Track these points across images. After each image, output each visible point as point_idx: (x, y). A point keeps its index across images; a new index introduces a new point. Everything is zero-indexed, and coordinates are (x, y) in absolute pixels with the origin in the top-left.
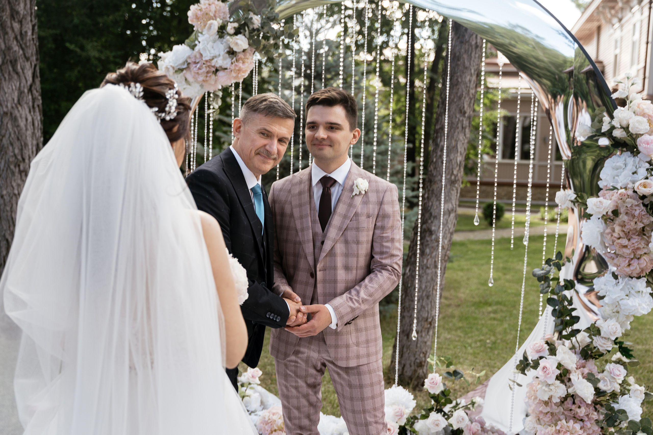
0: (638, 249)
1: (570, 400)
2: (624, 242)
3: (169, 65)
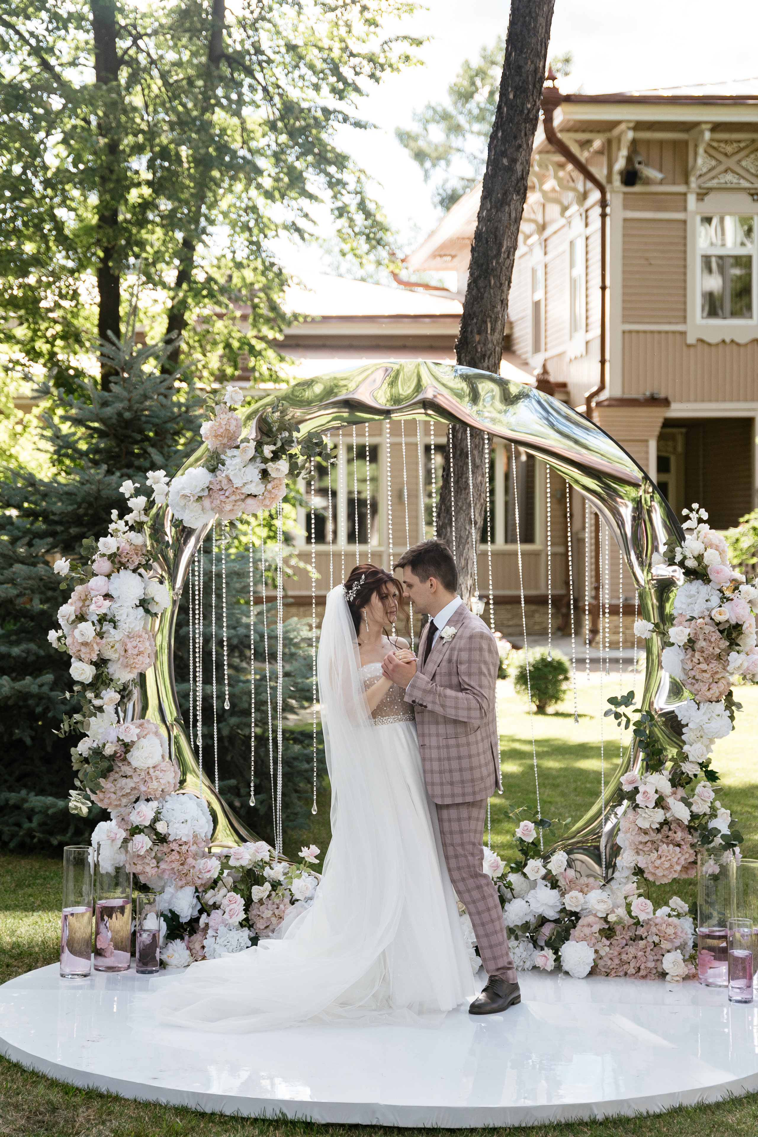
0: (717, 673)
1: (666, 828)
2: (704, 666)
3: (187, 492)
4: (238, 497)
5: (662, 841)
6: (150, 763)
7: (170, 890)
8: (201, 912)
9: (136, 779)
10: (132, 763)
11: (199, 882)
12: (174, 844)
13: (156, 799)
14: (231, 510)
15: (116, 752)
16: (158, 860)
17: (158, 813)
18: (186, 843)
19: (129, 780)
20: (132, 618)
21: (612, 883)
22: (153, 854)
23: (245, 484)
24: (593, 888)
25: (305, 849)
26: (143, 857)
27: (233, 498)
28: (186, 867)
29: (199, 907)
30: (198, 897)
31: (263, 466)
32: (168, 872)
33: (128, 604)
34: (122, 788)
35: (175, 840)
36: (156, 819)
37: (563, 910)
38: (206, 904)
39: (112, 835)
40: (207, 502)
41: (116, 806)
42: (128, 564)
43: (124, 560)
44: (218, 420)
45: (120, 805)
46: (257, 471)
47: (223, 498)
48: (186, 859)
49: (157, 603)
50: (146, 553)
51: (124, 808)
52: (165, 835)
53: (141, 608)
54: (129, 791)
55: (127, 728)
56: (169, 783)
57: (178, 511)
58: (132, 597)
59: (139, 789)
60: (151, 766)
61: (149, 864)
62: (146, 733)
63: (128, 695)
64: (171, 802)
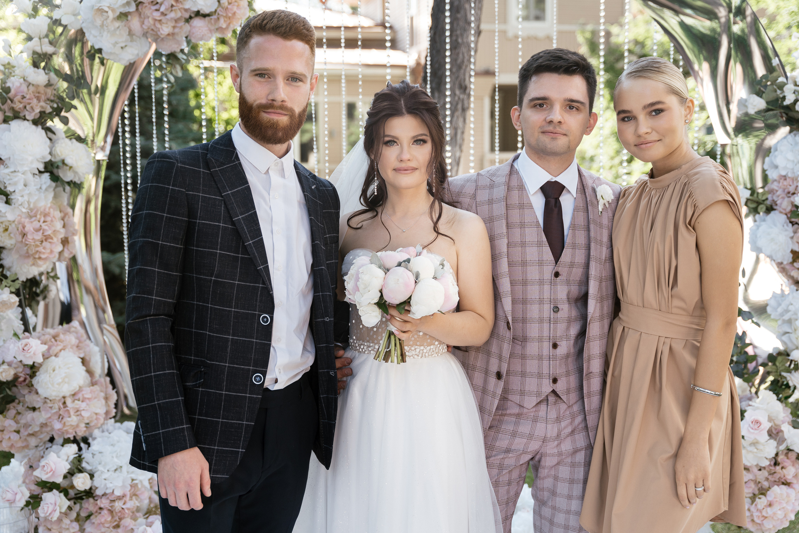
3: (105, 5)
4: (179, 14)
5: (767, 479)
6: (66, 390)
9: (46, 414)
10: (40, 391)
12: (104, 500)
13: (76, 439)
14: (171, 35)
15: (16, 377)
16: (83, 522)
17: (79, 459)
18: (120, 498)
19: (37, 413)
20: (32, 188)
22: (74, 515)
26: (60, 520)
27: (172, 15)
33: (26, 168)
34: (27, 426)
35: (104, 495)
36: (75, 471)
39: (9, 496)
40: (135, 23)
41: (23, 447)
42: (27, 113)
43: (18, 106)
45: (27, 447)
47: (157, 15)
48: (121, 519)
49: (71, 167)
50: (52, 98)
51: (33, 451)
52: (91, 489)
53: (47, 175)
54: (37, 429)
55: (26, 345)
56: (96, 414)
57: (95, 37)
58: (30, 158)
59: (51, 426)
60: (67, 394)
61: (68, 529)
62: (59, 348)
63: (42, 292)
64: (99, 440)
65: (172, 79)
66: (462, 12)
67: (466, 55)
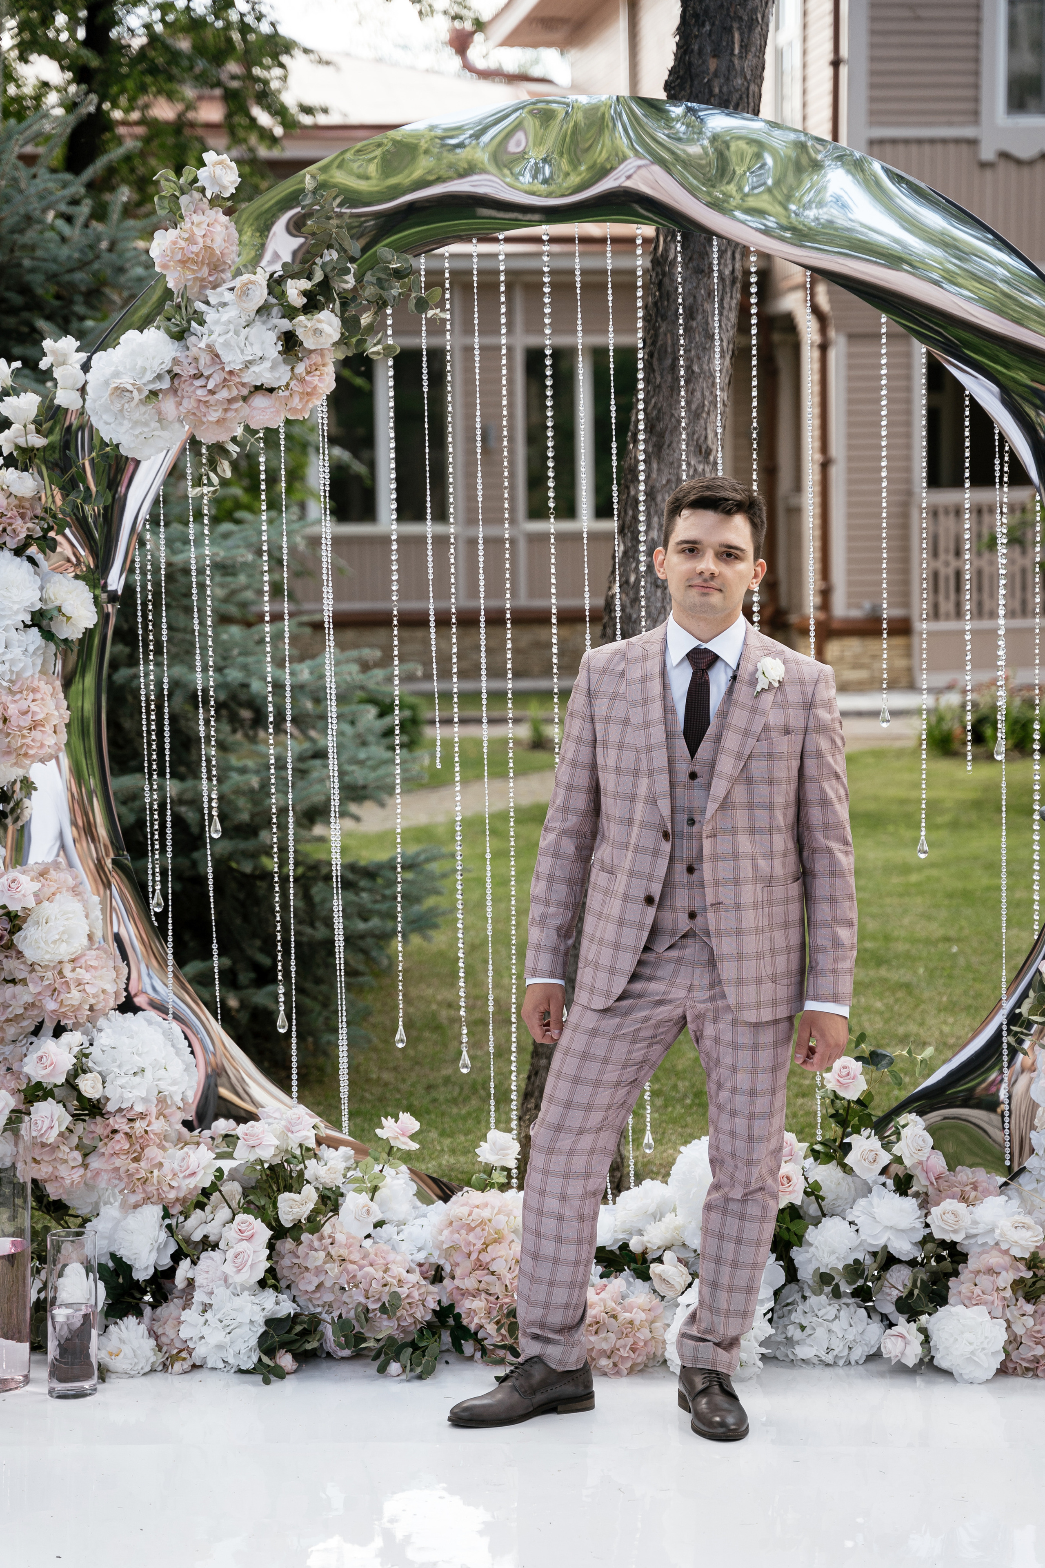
3: (126, 381)
4: (235, 393)
6: (64, 951)
7: (110, 1212)
8: (177, 1257)
9: (33, 988)
10: (26, 953)
11: (172, 1195)
12: (118, 1118)
13: (76, 1026)
14: (222, 421)
16: (87, 1151)
17: (83, 1056)
18: (142, 1116)
19: (19, 988)
20: (16, 650)
21: (1023, 1179)
22: (76, 1141)
23: (248, 364)
24: (987, 1193)
25: (388, 1122)
26: (54, 1148)
27: (224, 394)
28: (143, 1164)
29: (172, 1248)
30: (169, 1227)
31: (285, 325)
32: (105, 1176)
33: (9, 622)
35: (120, 1110)
36: (79, 1070)
37: (928, 1238)
38: (188, 1241)
40: (168, 404)
42: (7, 539)
44: (186, 225)
46: (272, 336)
47: (201, 394)
48: (142, 1149)
49: (69, 618)
50: (43, 514)
51: (11, 1047)
52: (98, 1100)
53: (35, 630)
54: (20, 1011)
55: (14, 881)
56: (104, 991)
57: (107, 423)
58: (15, 607)
59: (41, 1008)
60: (66, 959)
61: (66, 1161)
62: (53, 890)
63: (13, 810)
64: (109, 1031)
65: (215, 480)
66: (700, 317)
67: (707, 393)
